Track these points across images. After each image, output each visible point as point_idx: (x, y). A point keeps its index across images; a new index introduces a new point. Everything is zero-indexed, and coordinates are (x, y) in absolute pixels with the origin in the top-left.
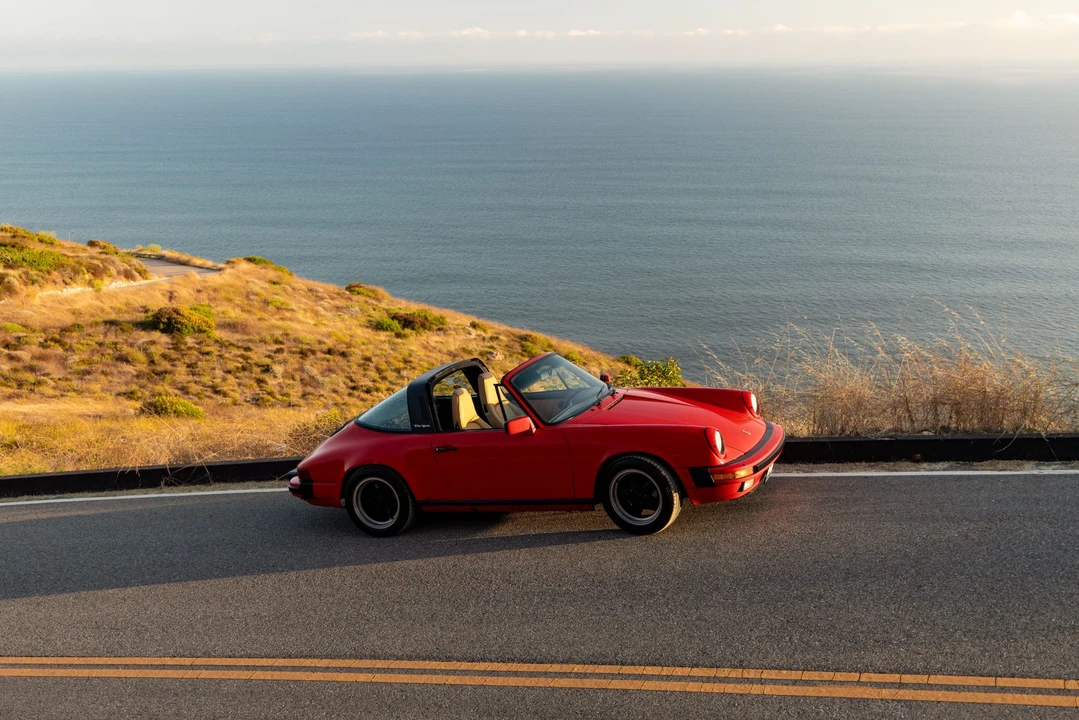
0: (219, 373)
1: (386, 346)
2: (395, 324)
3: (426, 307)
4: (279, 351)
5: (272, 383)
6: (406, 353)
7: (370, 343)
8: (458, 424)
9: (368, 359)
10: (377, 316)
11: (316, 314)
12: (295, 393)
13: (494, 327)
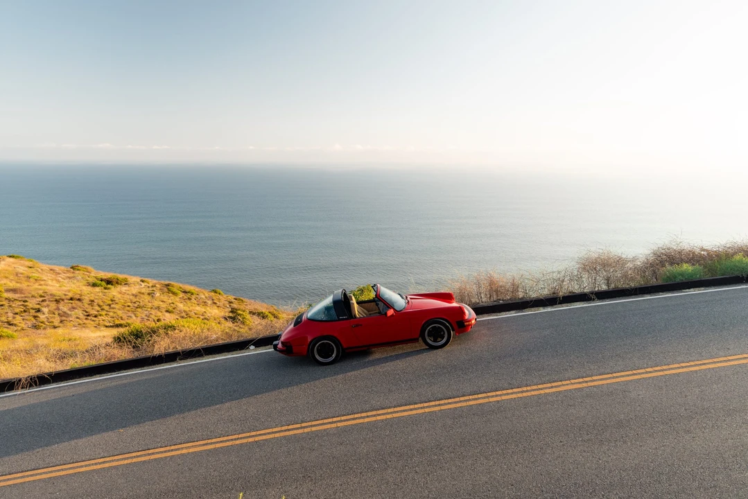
0: (10, 315)
1: (101, 294)
2: (103, 283)
3: (115, 274)
4: (43, 301)
5: (42, 317)
6: (112, 296)
7: (92, 293)
9: (93, 301)
10: (91, 280)
11: (58, 281)
12: (56, 321)
13: (152, 282)
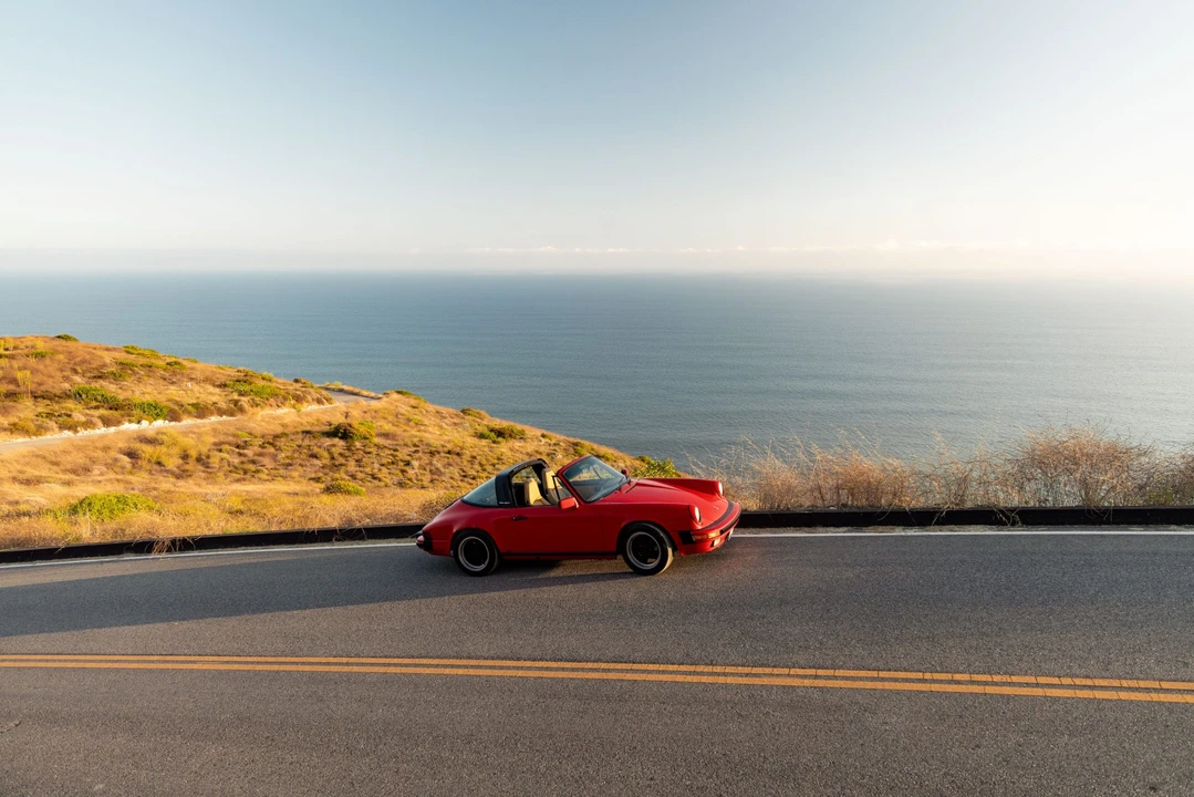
0: (376, 465)
1: (486, 449)
2: (492, 435)
3: (512, 424)
4: (416, 452)
5: (411, 473)
6: (499, 453)
7: (476, 447)
8: (528, 502)
9: (474, 457)
10: (480, 429)
11: (441, 427)
12: (427, 478)
13: (557, 437)
